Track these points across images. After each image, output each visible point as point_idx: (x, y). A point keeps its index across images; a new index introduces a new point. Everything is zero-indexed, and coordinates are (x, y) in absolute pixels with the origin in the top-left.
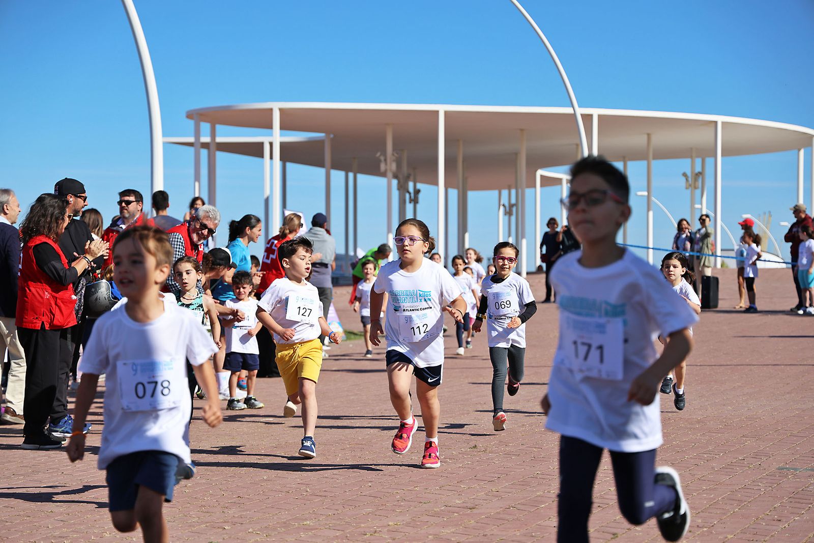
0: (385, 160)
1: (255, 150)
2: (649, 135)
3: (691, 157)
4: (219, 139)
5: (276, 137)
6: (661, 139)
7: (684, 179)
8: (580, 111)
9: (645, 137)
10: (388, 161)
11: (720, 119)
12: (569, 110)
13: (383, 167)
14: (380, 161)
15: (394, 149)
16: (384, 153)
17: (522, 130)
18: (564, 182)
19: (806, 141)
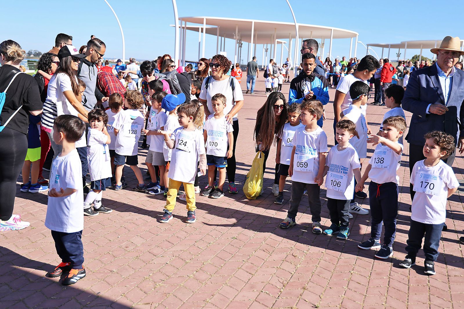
0: (235, 35)
1: (197, 30)
2: (311, 32)
3: (322, 38)
4: (187, 26)
5: (205, 26)
6: (315, 33)
9: (310, 32)
10: (236, 35)
11: (333, 28)
13: (234, 37)
14: (234, 35)
15: (239, 32)
16: (235, 33)
17: (275, 28)
18: (283, 43)
19: (355, 36)
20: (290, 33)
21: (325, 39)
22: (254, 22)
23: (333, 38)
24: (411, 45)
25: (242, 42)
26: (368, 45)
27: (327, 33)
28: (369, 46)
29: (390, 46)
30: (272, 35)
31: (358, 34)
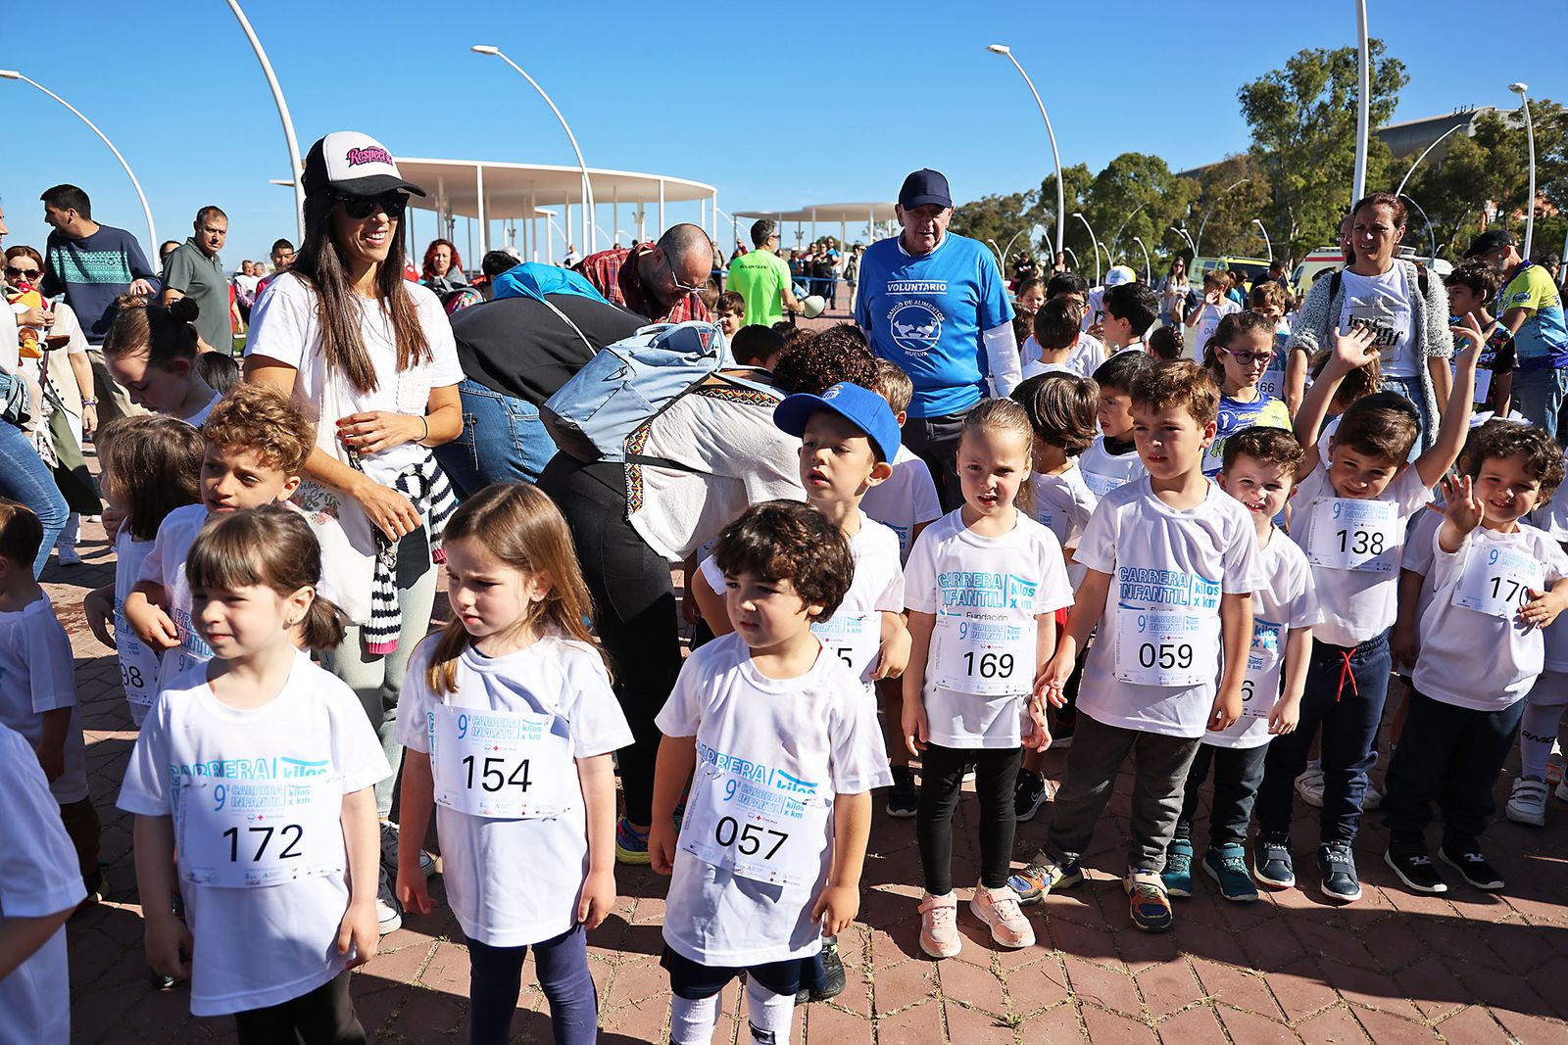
2: (615, 187)
3: (638, 202)
6: (624, 190)
8: (587, 170)
10: (441, 200)
11: (662, 178)
12: (579, 170)
13: (437, 204)
14: (434, 200)
15: (445, 191)
16: (437, 194)
18: (549, 216)
19: (709, 194)
20: (565, 192)
21: (645, 204)
22: (483, 167)
23: (665, 201)
24: (825, 215)
25: (454, 217)
26: (735, 215)
27: (650, 190)
28: (738, 218)
29: (780, 216)
30: (523, 197)
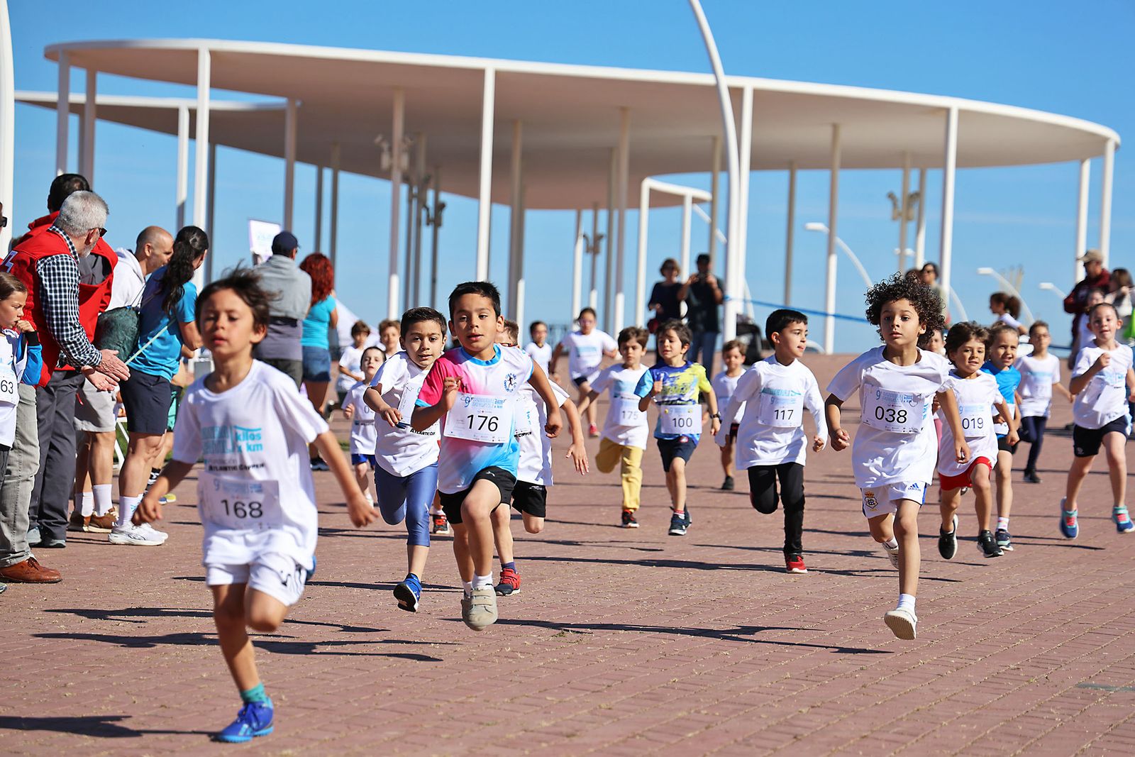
0: (390, 149)
1: (164, 121)
2: (835, 127)
3: (903, 167)
4: (101, 99)
5: (203, 100)
6: (857, 134)
7: (889, 204)
8: (726, 82)
9: (830, 129)
10: (395, 151)
11: (956, 104)
12: (707, 79)
13: (385, 161)
14: (379, 151)
15: (406, 131)
16: (389, 136)
17: (624, 109)
18: (688, 202)
19: (1095, 147)
20: (715, 140)
22: (498, 74)
23: (960, 164)
27: (922, 133)
30: (608, 151)
31: (1113, 136)
